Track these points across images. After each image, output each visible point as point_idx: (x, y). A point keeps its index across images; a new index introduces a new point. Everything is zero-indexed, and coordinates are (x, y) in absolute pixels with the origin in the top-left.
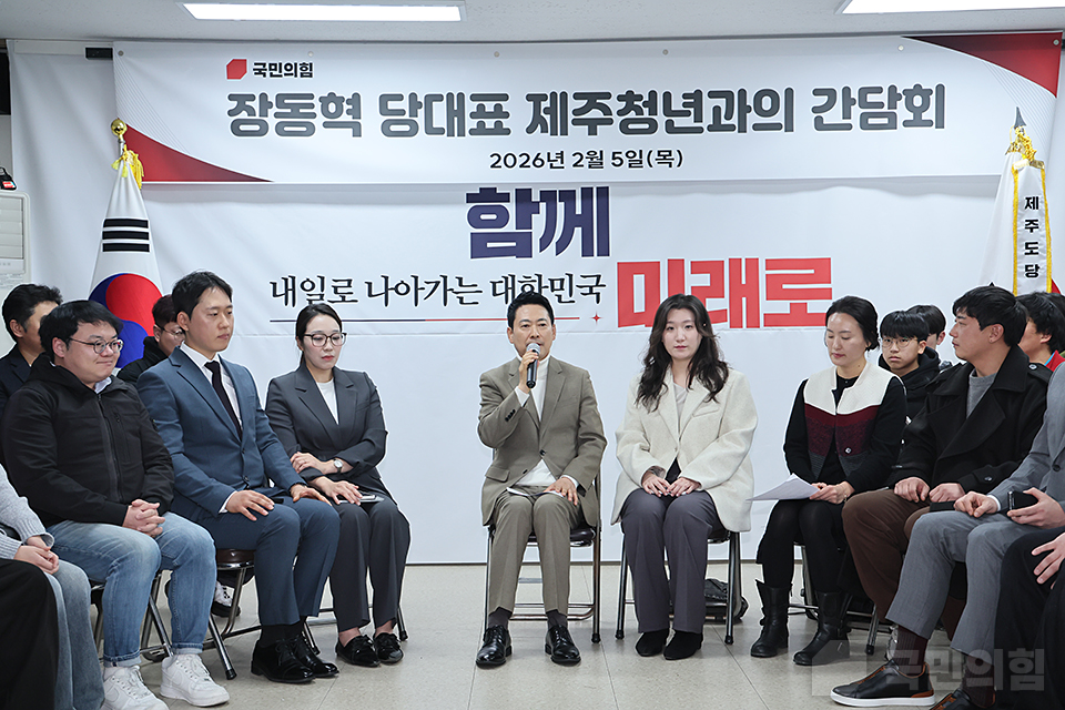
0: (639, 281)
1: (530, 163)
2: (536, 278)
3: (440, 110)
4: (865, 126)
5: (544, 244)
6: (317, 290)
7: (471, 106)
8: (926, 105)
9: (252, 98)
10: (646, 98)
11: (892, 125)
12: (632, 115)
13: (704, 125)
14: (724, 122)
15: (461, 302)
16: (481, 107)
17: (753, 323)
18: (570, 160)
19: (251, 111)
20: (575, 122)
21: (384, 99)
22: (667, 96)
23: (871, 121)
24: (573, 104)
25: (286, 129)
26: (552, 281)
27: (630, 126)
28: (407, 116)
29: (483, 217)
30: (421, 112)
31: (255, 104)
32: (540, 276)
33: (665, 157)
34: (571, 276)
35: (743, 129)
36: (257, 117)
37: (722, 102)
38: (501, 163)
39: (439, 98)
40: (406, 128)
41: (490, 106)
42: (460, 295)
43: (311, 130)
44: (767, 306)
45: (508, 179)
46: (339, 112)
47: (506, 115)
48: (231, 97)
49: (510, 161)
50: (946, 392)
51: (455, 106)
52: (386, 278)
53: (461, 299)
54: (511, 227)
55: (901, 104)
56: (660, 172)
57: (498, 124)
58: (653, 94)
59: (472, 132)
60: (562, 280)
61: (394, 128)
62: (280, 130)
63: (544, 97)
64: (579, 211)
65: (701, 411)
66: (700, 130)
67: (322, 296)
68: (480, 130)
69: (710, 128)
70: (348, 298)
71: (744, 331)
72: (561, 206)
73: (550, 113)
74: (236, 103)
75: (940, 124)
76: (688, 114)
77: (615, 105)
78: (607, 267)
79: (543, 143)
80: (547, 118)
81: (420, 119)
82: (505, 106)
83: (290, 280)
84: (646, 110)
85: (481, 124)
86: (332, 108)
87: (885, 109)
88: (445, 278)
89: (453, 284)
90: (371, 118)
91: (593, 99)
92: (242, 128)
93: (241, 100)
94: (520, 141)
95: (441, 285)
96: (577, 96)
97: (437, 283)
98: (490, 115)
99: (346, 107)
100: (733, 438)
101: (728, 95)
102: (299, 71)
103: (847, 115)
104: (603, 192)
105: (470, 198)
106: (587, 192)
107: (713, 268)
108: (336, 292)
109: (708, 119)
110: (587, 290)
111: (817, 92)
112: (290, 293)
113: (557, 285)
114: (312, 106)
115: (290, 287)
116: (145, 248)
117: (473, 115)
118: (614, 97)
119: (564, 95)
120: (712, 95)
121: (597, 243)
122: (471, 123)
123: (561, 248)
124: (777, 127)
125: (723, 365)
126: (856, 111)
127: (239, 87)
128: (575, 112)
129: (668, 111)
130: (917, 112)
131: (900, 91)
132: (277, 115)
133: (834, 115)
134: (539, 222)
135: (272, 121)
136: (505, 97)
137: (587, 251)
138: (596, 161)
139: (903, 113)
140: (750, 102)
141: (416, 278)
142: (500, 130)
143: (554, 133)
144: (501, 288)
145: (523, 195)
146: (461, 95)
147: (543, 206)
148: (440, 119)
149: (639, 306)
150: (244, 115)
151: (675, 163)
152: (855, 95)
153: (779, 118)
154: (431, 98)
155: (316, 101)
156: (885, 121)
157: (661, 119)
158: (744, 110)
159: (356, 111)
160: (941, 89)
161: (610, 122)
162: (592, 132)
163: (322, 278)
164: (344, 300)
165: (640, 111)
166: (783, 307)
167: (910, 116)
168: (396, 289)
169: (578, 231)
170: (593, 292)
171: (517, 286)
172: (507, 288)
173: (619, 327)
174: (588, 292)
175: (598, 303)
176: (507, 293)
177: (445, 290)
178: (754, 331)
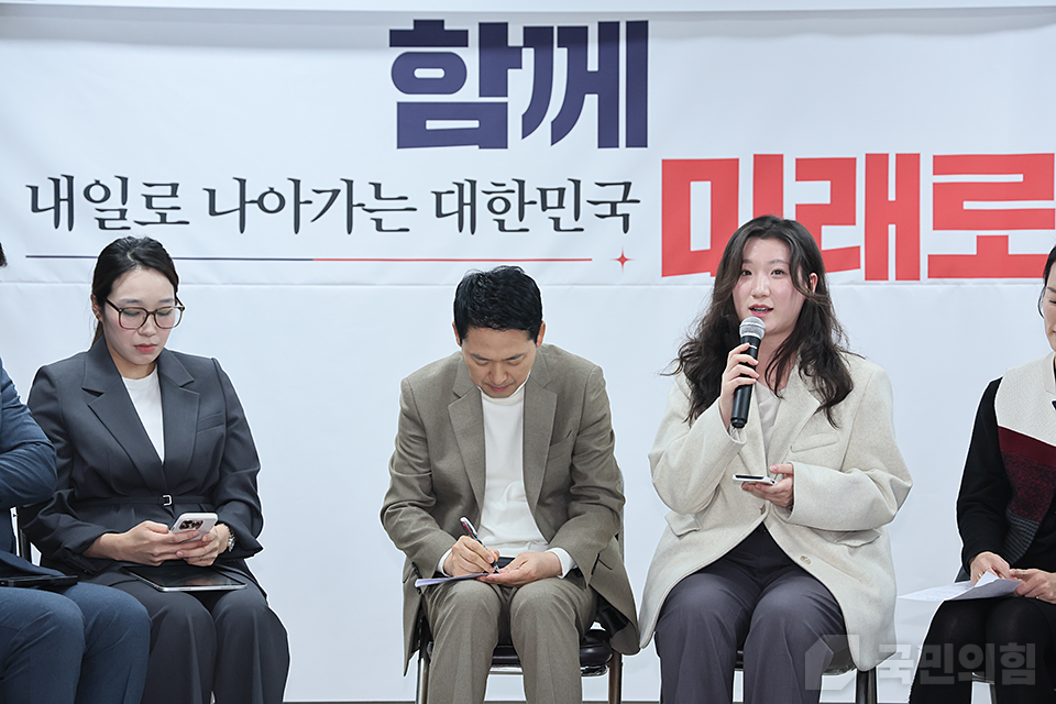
0: (701, 194)
2: (515, 186)
5: (530, 122)
6: (115, 201)
15: (379, 228)
17: (908, 272)
29: (420, 73)
32: (521, 183)
34: (577, 183)
42: (376, 215)
44: (935, 241)
45: (465, 5)
52: (242, 182)
53: (379, 222)
54: (469, 92)
60: (561, 191)
64: (593, 64)
67: (123, 213)
70: (171, 216)
71: (891, 286)
72: (560, 56)
78: (642, 168)
83: (64, 184)
88: (350, 183)
89: (363, 194)
95: (343, 197)
104: (639, 31)
105: (397, 38)
106: (608, 30)
107: (836, 170)
108: (149, 206)
110: (606, 209)
112: (64, 206)
113: (552, 199)
115: (64, 194)
121: (625, 123)
123: (560, 130)
134: (520, 84)
137: (607, 139)
141: (297, 183)
144: (450, 204)
145: (493, 34)
147: (528, 54)
149: (701, 237)
163: (124, 181)
164: (163, 220)
166: (963, 242)
168: (260, 202)
169: (591, 102)
170: (618, 213)
171: (482, 201)
172: (461, 204)
173: (663, 276)
174: (609, 213)
175: (625, 232)
176: (461, 212)
177: (350, 206)
178: (908, 287)
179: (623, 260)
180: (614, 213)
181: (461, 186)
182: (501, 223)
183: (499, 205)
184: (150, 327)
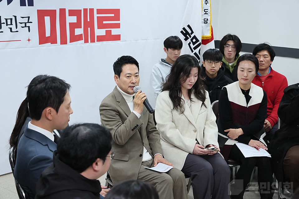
0: (47, 19)
17: (92, 41)
26: (6, 20)
34: (15, 17)
44: (98, 32)
60: (11, 19)
71: (90, 44)
78: (32, 12)
113: (9, 22)
137: (23, 3)
166: (103, 32)
170: (27, 26)
173: (39, 44)
174: (24, 26)
175: (29, 32)
178: (93, 44)
179: (29, 40)
180: (26, 26)
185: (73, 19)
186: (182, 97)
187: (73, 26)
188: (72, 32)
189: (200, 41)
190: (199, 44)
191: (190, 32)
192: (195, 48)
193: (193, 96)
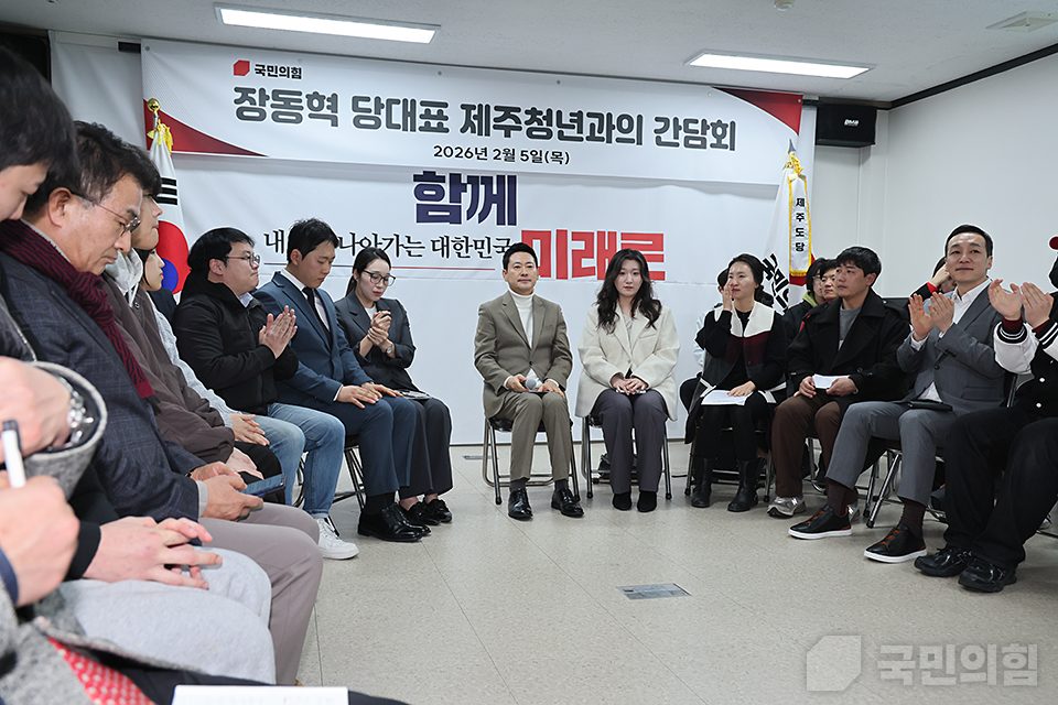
0: (536, 244)
1: (463, 154)
2: (464, 239)
3: (397, 110)
4: (687, 145)
5: (470, 214)
7: (420, 110)
8: (724, 135)
9: (253, 91)
10: (545, 114)
11: (703, 146)
12: (535, 125)
13: (584, 136)
14: (597, 135)
15: (410, 255)
16: (428, 111)
18: (491, 154)
19: (253, 101)
20: (495, 127)
21: (356, 100)
22: (559, 113)
23: (691, 142)
24: (494, 114)
25: (280, 117)
26: (476, 242)
27: (534, 133)
28: (372, 114)
29: (426, 192)
30: (383, 111)
31: (256, 96)
32: (467, 238)
33: (557, 157)
34: (489, 239)
35: (609, 141)
36: (258, 106)
37: (596, 121)
38: (442, 153)
39: (398, 102)
40: (372, 123)
41: (434, 111)
42: (408, 249)
43: (299, 119)
45: (444, 166)
46: (321, 107)
47: (446, 118)
48: (237, 90)
49: (448, 152)
50: (824, 320)
51: (409, 110)
52: (354, 235)
53: (409, 252)
54: (446, 201)
55: (709, 132)
56: (554, 167)
57: (440, 124)
58: (549, 111)
59: (421, 129)
60: (483, 242)
61: (362, 122)
62: (275, 117)
63: (474, 107)
64: (495, 192)
65: (645, 334)
66: (581, 139)
68: (427, 128)
69: (588, 138)
72: (482, 188)
73: (477, 119)
74: (240, 94)
75: (732, 149)
76: (573, 127)
77: (524, 117)
78: (514, 233)
79: (472, 140)
80: (476, 122)
81: (383, 116)
82: (446, 112)
83: (280, 233)
84: (545, 122)
85: (428, 124)
86: (316, 103)
87: (699, 135)
88: (398, 236)
89: (403, 241)
90: (346, 113)
91: (508, 112)
92: (245, 113)
93: (245, 93)
94: (455, 137)
95: (395, 241)
96: (497, 108)
97: (392, 240)
98: (434, 118)
99: (326, 103)
100: (666, 353)
101: (600, 116)
102: (291, 74)
103: (676, 137)
104: (512, 179)
105: (416, 178)
106: (501, 179)
107: (586, 237)
109: (586, 132)
110: (500, 249)
111: (657, 119)
112: (279, 243)
113: (479, 245)
114: (300, 101)
115: (280, 238)
116: (174, 202)
117: (421, 117)
118: (523, 111)
119: (488, 107)
120: (589, 115)
121: (508, 216)
122: (420, 123)
123: (482, 217)
124: (632, 141)
125: (658, 302)
126: (682, 134)
127: (245, 82)
128: (495, 120)
129: (560, 124)
130: (719, 138)
131: (709, 124)
132: (272, 106)
133: (668, 136)
134: (466, 198)
135: (269, 111)
136: (446, 105)
137: (500, 222)
138: (510, 156)
139: (711, 139)
140: (614, 122)
141: (376, 235)
142: (441, 129)
143: (480, 134)
144: (438, 245)
145: (455, 178)
146: (413, 101)
147: (469, 187)
148: (397, 118)
150: (247, 104)
151: (564, 161)
152: (681, 123)
153: (633, 135)
154: (391, 102)
155: (303, 97)
156: (699, 143)
157: (555, 129)
158: (610, 128)
159: (334, 108)
160: (733, 124)
161: (520, 129)
162: (507, 135)
165: (541, 122)
167: (715, 141)
168: (361, 243)
169: (494, 206)
171: (451, 245)
172: (443, 246)
176: (443, 249)
177: (398, 246)
181: (443, 239)
182: (459, 254)
183: (458, 247)
184: (381, 285)
185: (581, 245)
186: (618, 311)
187: (578, 255)
188: (576, 263)
189: (787, 277)
190: (786, 283)
191: (774, 265)
192: (778, 289)
193: (637, 312)
